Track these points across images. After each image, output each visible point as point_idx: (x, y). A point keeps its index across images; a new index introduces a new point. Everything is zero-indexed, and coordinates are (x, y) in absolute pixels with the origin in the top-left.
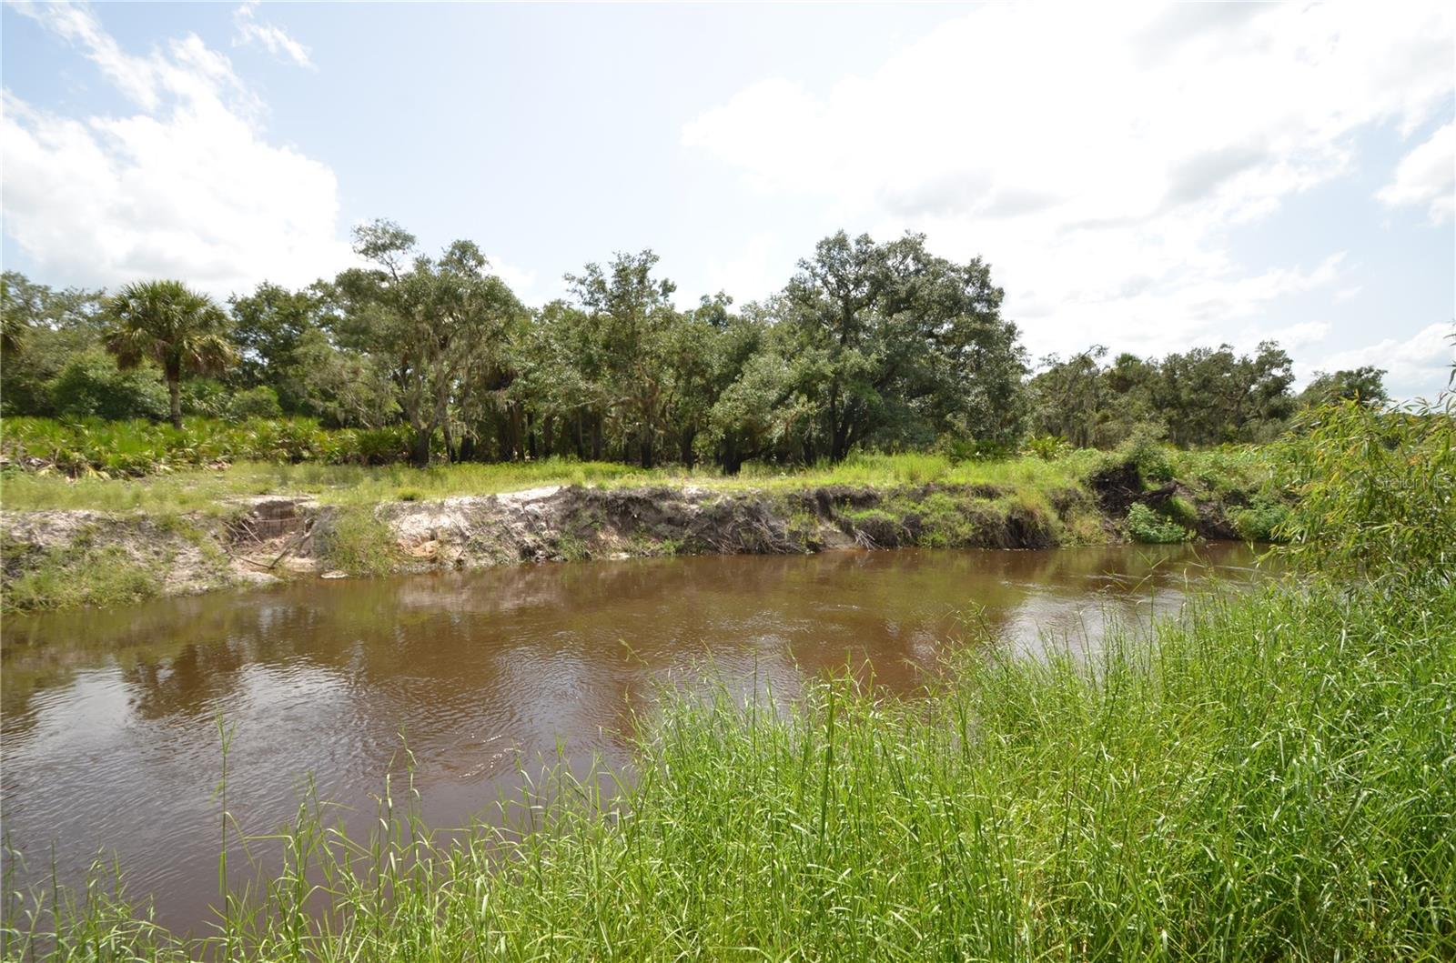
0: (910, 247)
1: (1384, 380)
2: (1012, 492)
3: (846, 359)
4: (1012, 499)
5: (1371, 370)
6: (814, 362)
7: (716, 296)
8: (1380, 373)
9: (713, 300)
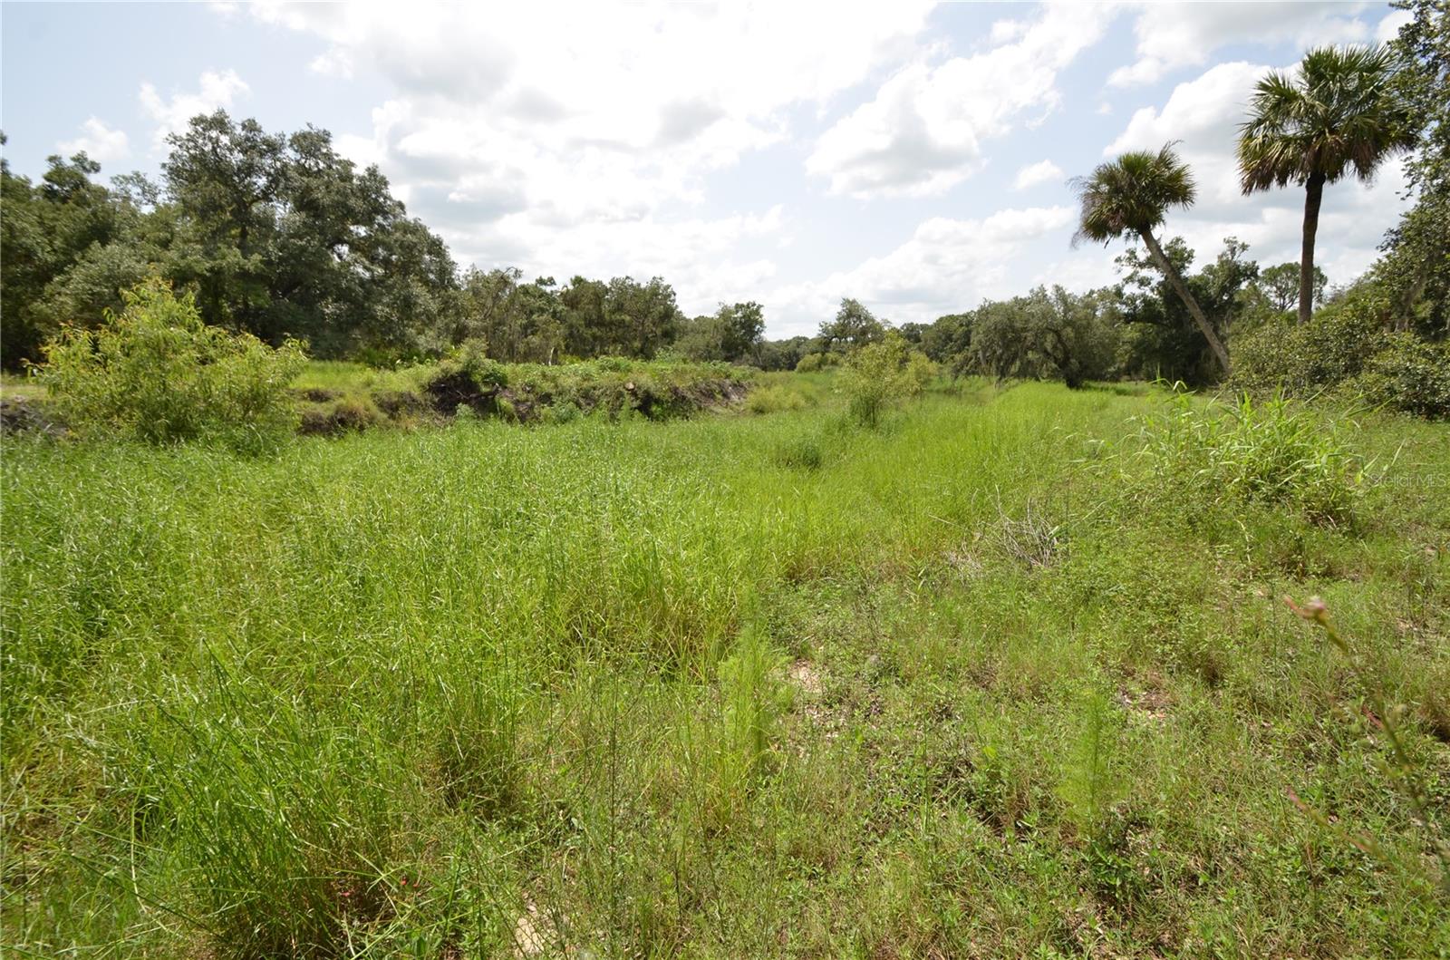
0: (311, 143)
1: (762, 311)
2: (342, 396)
3: (224, 257)
4: (342, 401)
5: (754, 305)
6: (183, 257)
7: (73, 159)
8: (760, 306)
9: (69, 163)
